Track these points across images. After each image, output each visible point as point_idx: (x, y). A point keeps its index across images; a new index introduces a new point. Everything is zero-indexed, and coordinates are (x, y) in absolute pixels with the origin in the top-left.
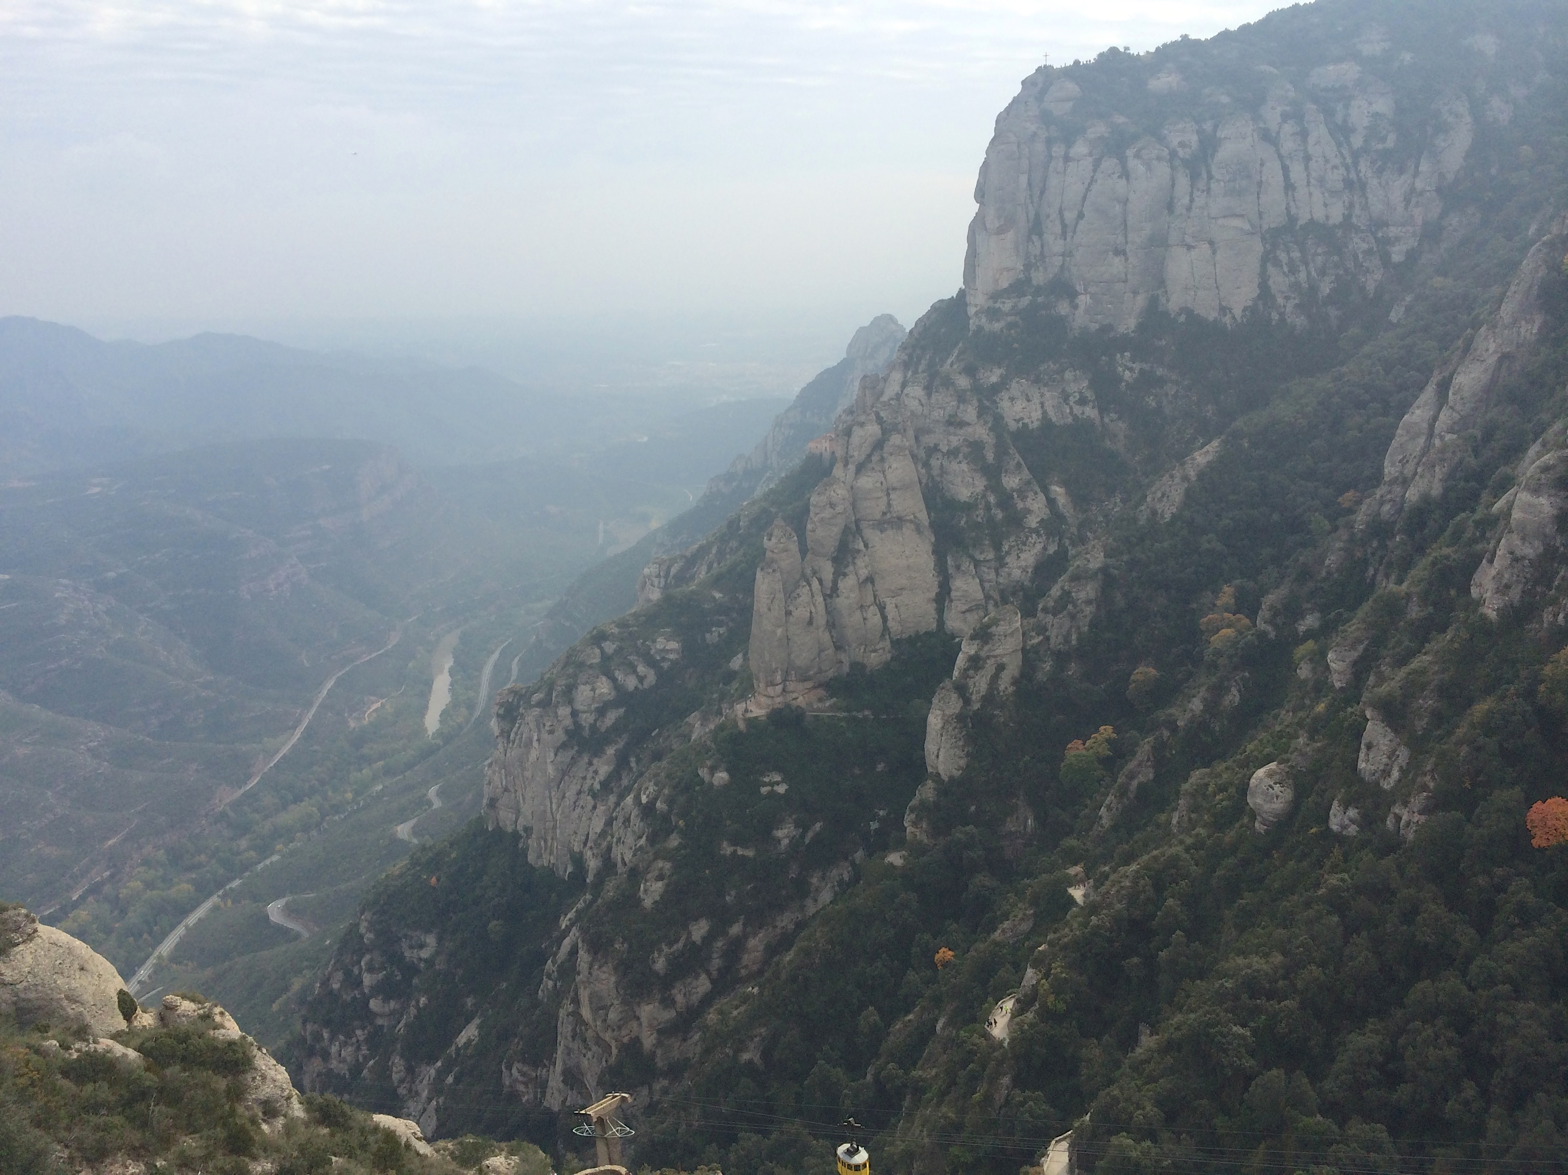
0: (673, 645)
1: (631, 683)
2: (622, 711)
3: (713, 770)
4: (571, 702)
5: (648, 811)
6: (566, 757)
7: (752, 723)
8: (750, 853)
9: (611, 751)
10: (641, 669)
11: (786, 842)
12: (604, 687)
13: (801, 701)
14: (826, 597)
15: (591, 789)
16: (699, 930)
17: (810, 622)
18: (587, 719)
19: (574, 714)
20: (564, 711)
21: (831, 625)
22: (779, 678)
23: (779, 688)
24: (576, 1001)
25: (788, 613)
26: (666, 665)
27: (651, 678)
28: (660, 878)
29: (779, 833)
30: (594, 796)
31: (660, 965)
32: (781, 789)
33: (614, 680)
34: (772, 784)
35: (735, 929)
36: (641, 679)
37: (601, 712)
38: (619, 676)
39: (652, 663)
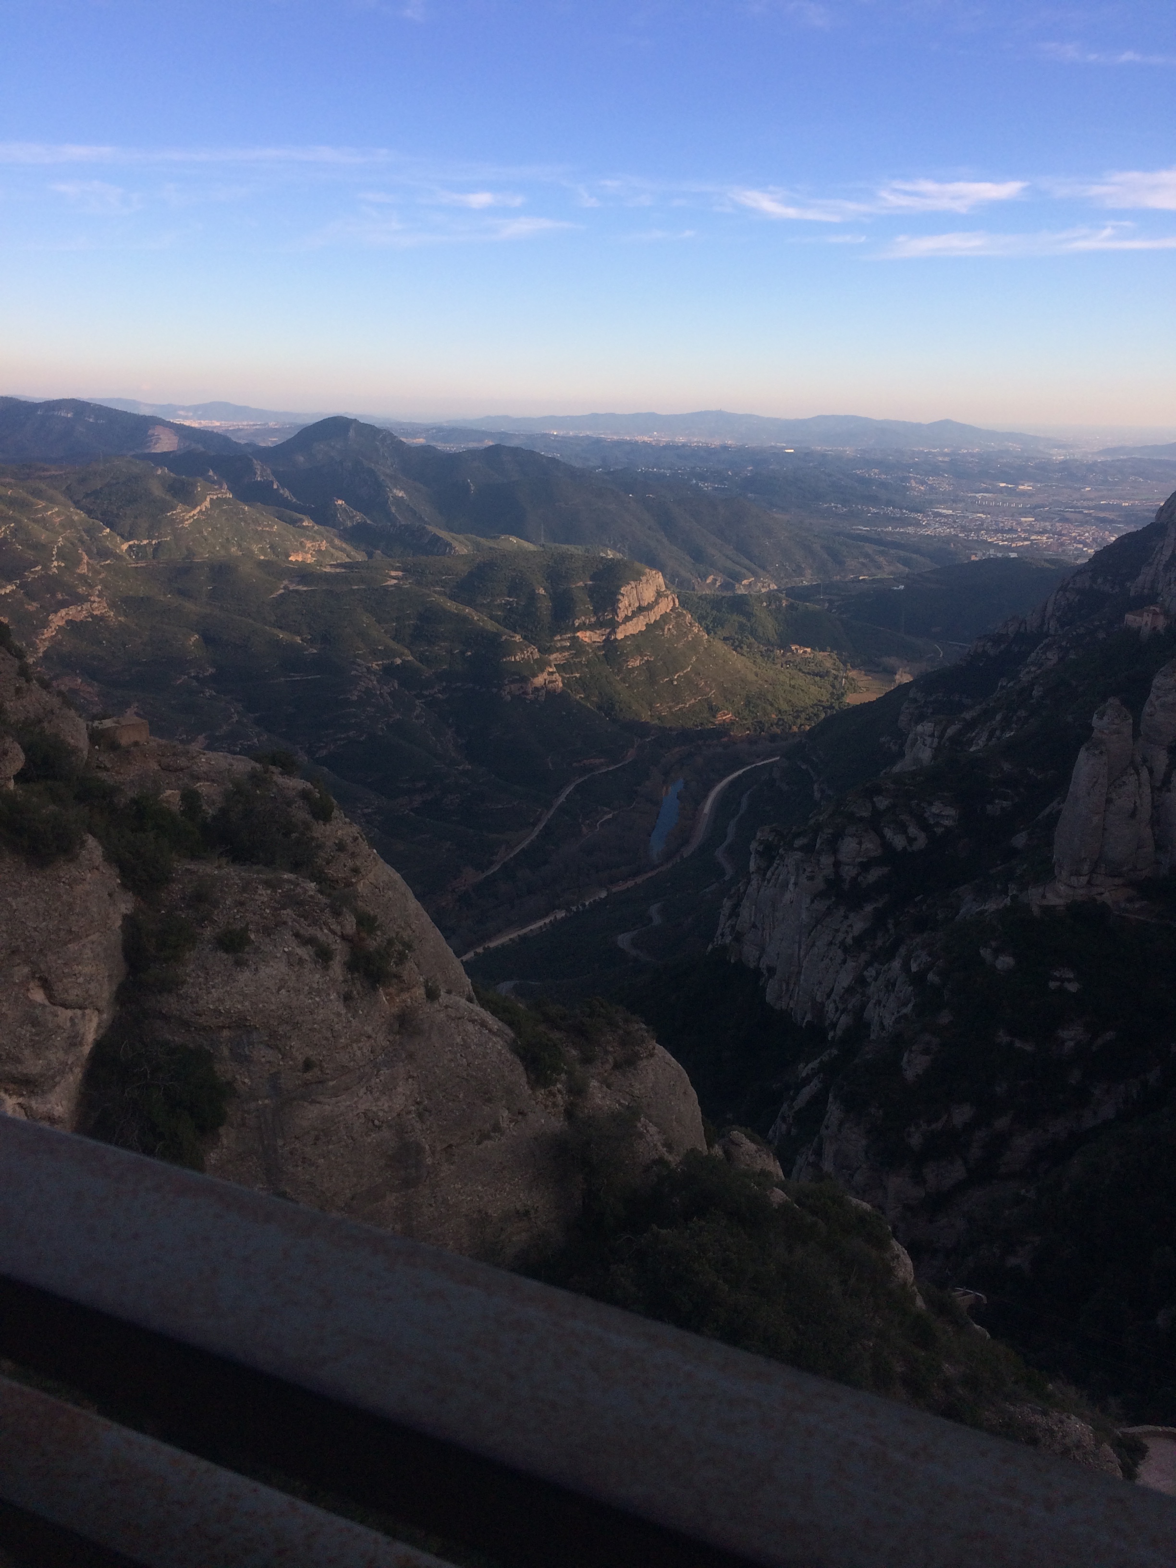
0: (950, 811)
1: (899, 842)
2: (886, 870)
3: (997, 952)
4: (835, 851)
5: (918, 980)
6: (821, 906)
7: (1047, 910)
8: (1029, 1048)
9: (869, 908)
10: (913, 830)
11: (1071, 1044)
12: (871, 846)
13: (1107, 897)
14: (1153, 789)
15: (843, 943)
16: (962, 1115)
17: (1133, 814)
18: (849, 872)
19: (837, 864)
20: (826, 860)
21: (1155, 822)
22: (1086, 868)
23: (1084, 880)
24: (819, 1153)
25: (1109, 801)
26: (939, 830)
27: (922, 841)
28: (926, 1051)
29: (1064, 1034)
30: (846, 949)
31: (915, 1140)
32: (1073, 987)
33: (882, 837)
34: (1062, 980)
35: (1002, 1123)
36: (911, 840)
37: (865, 867)
38: (888, 833)
39: (925, 826)
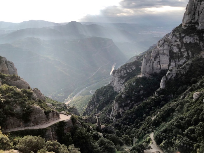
0: (135, 67)
1: (128, 71)
2: (127, 74)
3: (134, 83)
4: (121, 72)
5: (125, 86)
6: (119, 79)
7: (140, 78)
8: (136, 94)
9: (125, 79)
10: (130, 70)
11: (141, 93)
12: (125, 72)
13: (147, 76)
14: (152, 63)
15: (122, 83)
16: (129, 102)
17: (149, 66)
18: (122, 75)
19: (121, 74)
20: (120, 73)
21: (153, 67)
22: (144, 73)
23: (144, 74)
24: (114, 107)
25: (147, 64)
26: (133, 70)
27: (131, 71)
28: (125, 94)
29: (140, 92)
31: (123, 105)
32: (142, 87)
33: (126, 70)
34: (141, 86)
35: (133, 102)
37: (124, 74)
38: (127, 70)
39: (132, 69)
